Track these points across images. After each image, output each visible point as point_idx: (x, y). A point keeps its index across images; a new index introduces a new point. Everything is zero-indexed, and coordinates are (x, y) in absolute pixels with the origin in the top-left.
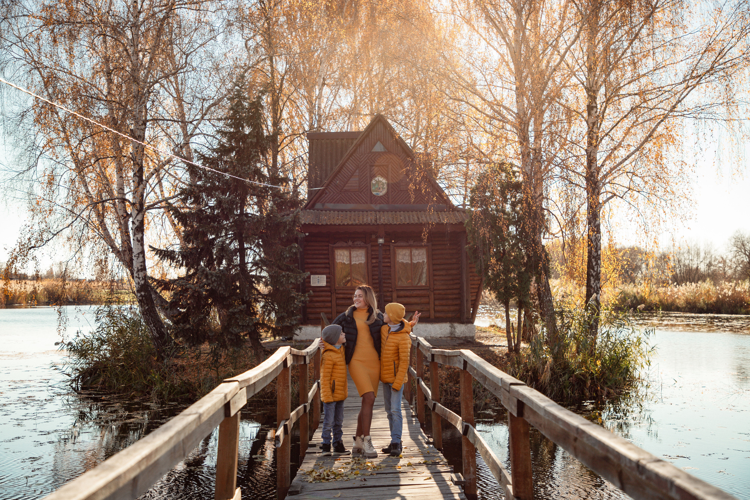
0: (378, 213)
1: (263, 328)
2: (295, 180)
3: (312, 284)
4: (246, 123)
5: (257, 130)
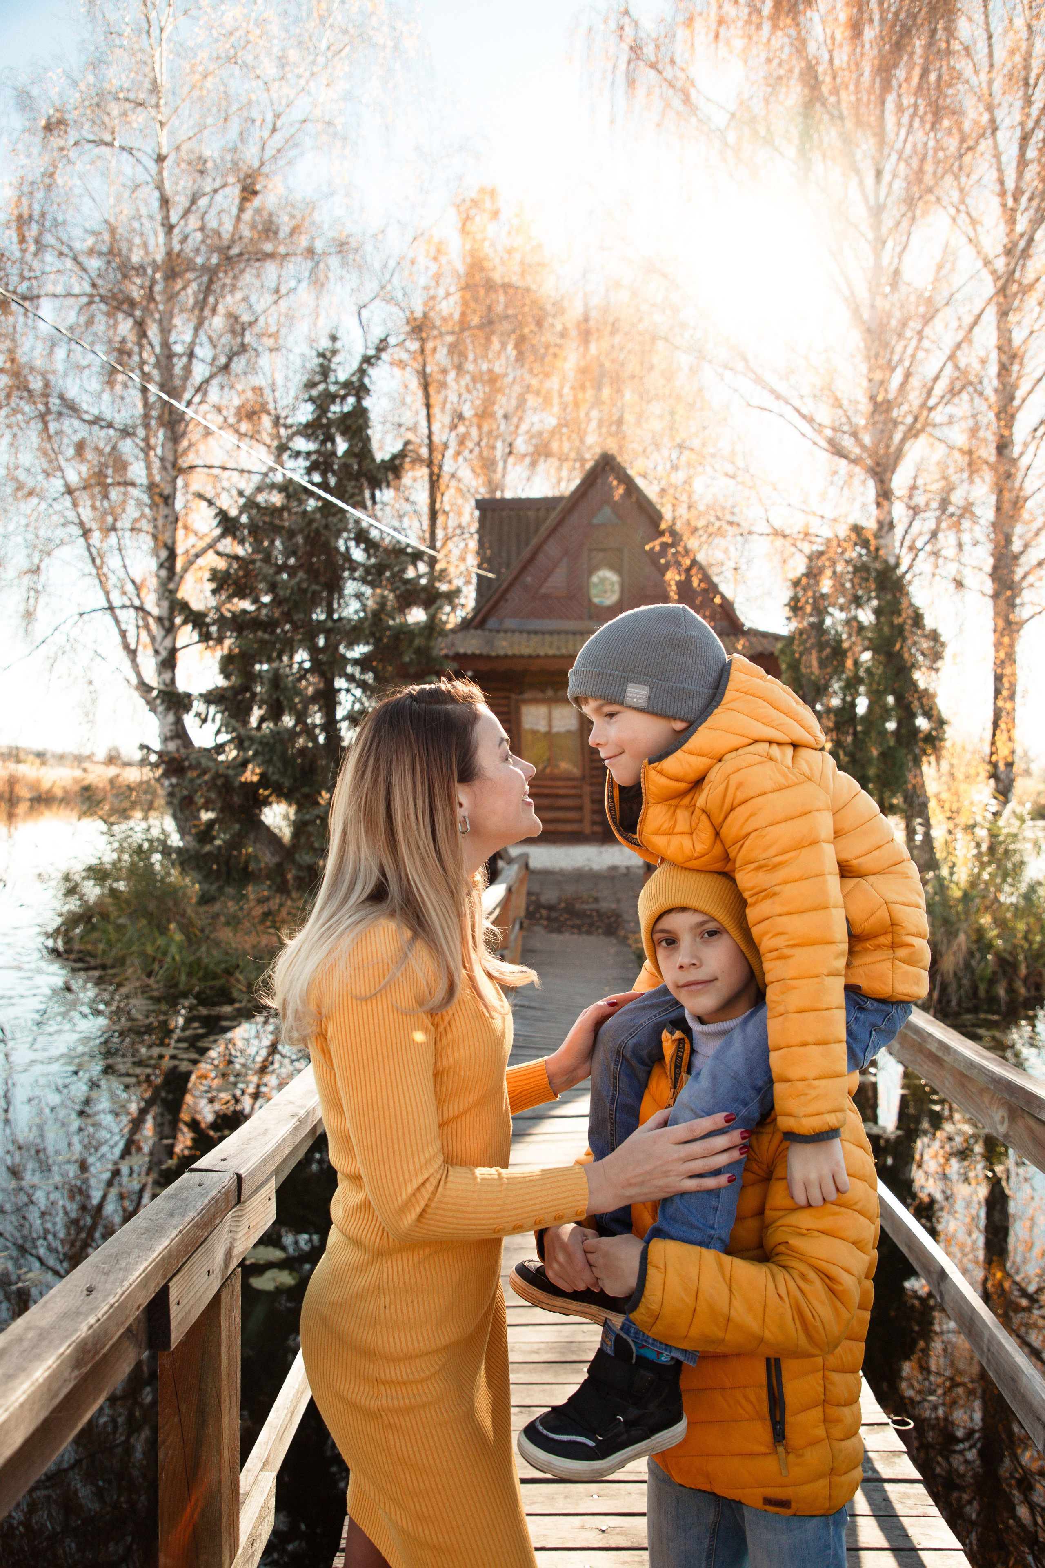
4: (338, 429)
5: (360, 445)
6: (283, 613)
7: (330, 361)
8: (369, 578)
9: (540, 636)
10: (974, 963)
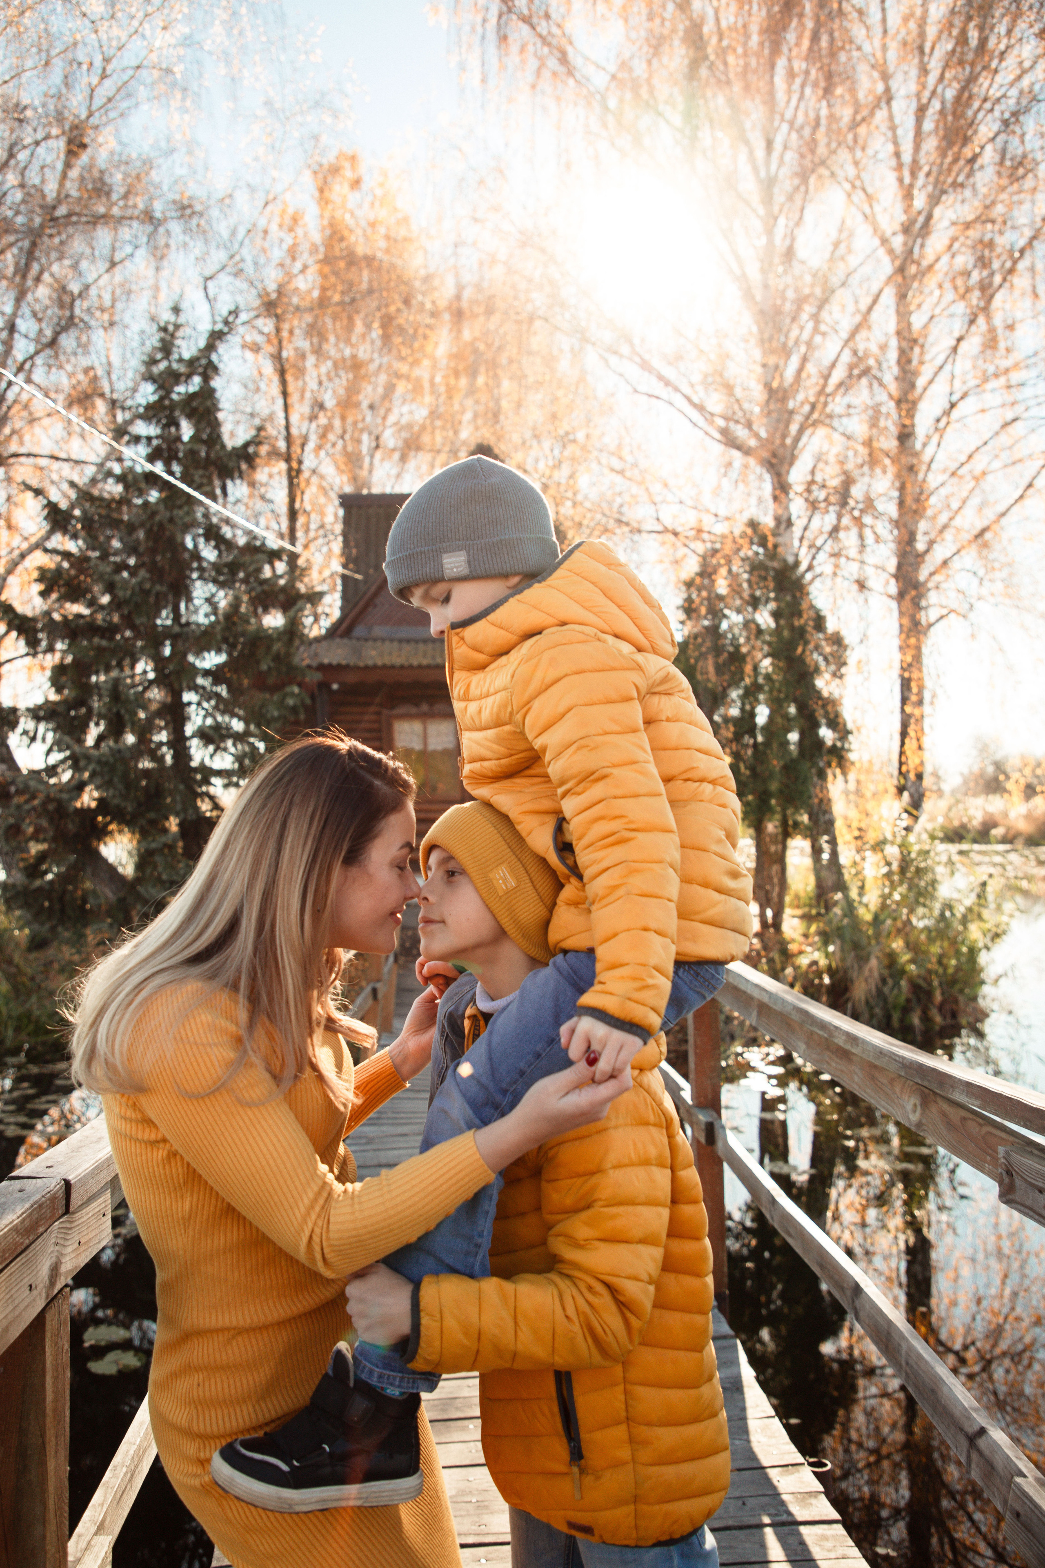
4: (183, 411)
5: (208, 431)
6: (122, 617)
7: (172, 335)
8: (221, 578)
9: (413, 645)
10: (886, 990)
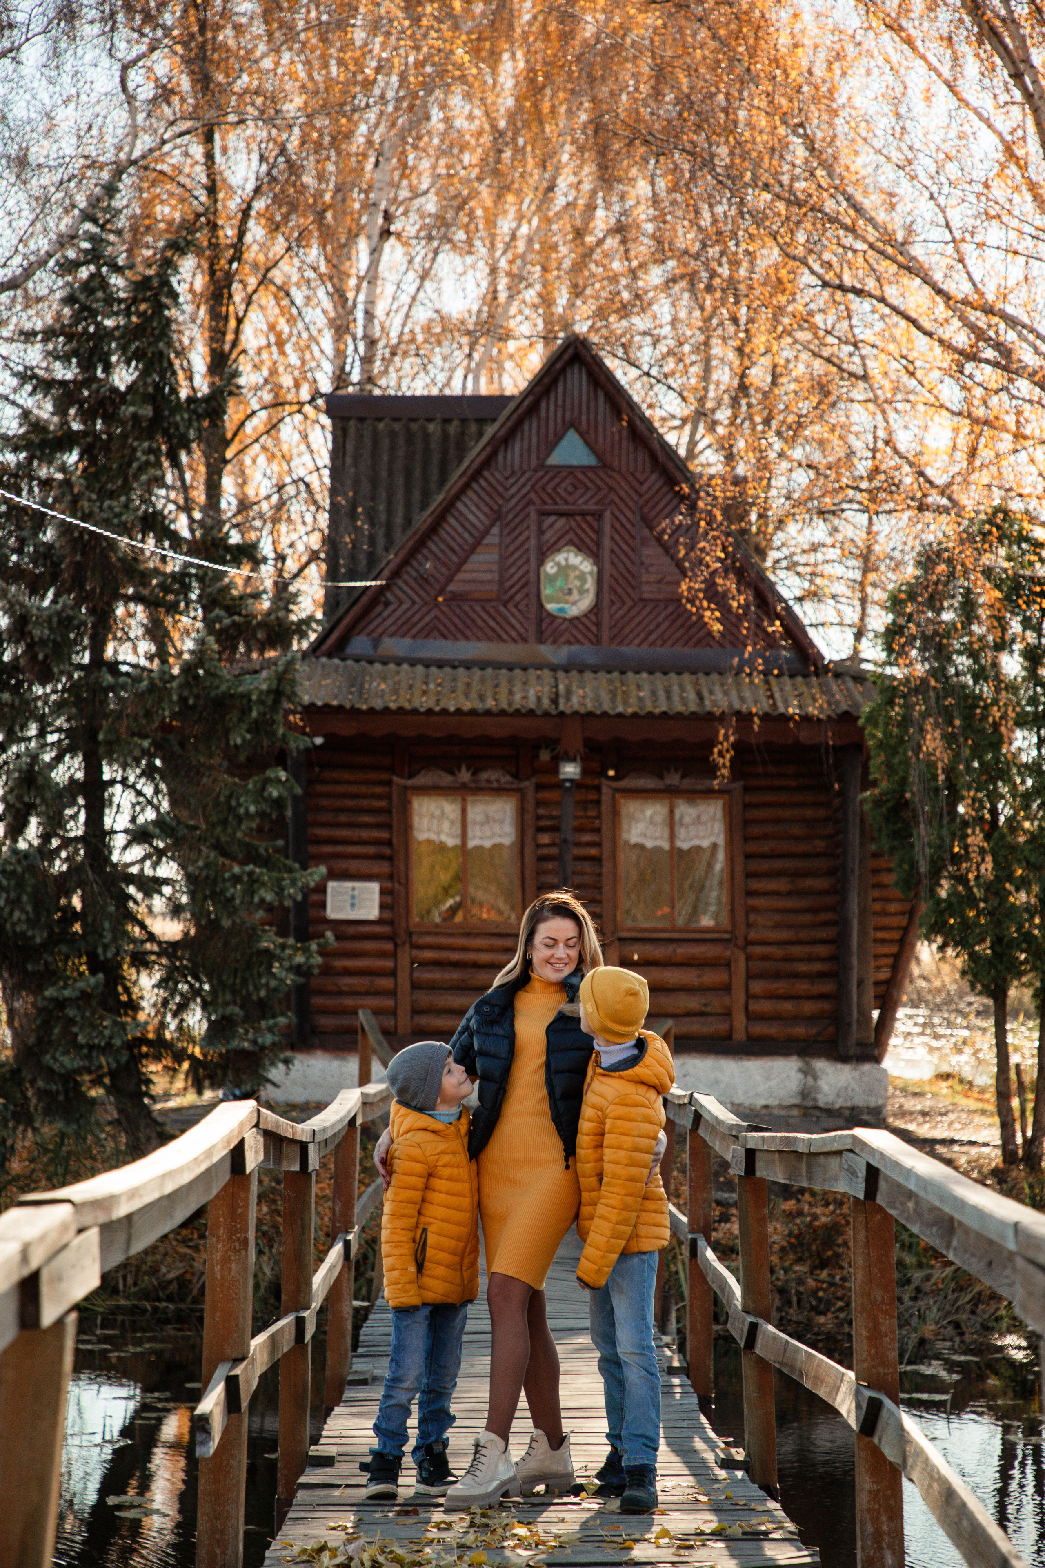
0: (561, 674)
1: (158, 1058)
2: (281, 558)
3: (332, 913)
4: (117, 347)
5: (156, 380)
9: (447, 670)
